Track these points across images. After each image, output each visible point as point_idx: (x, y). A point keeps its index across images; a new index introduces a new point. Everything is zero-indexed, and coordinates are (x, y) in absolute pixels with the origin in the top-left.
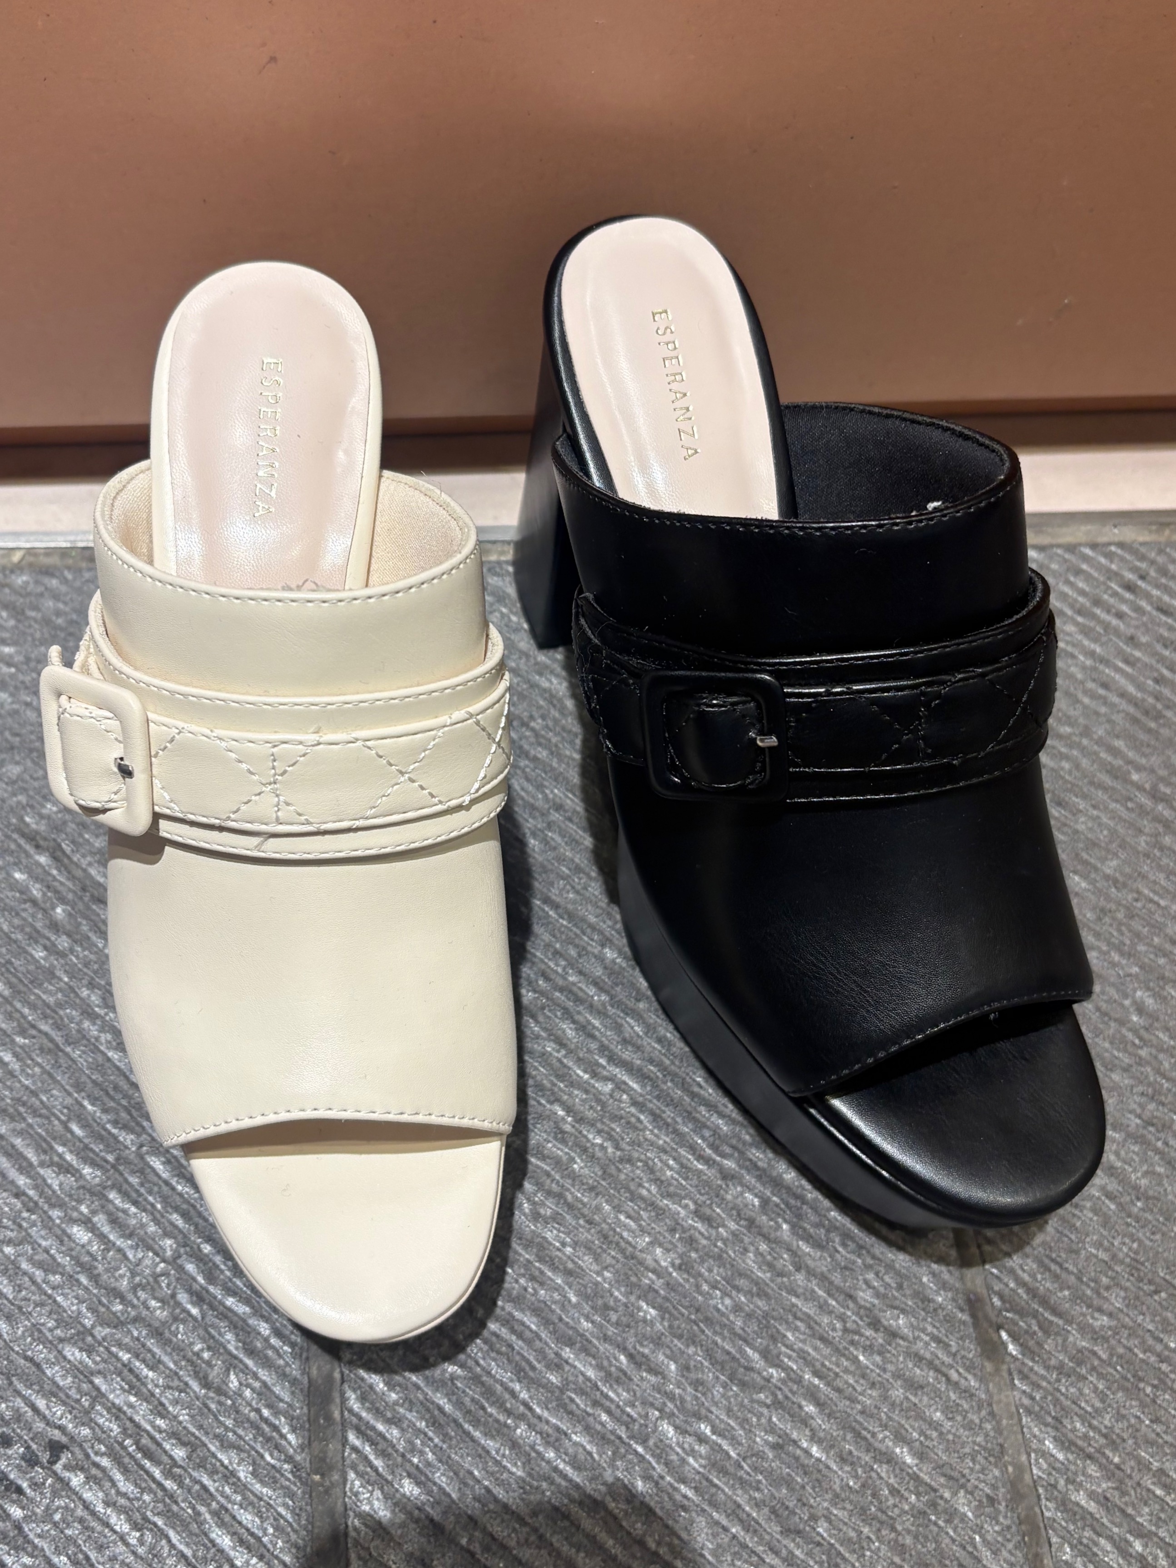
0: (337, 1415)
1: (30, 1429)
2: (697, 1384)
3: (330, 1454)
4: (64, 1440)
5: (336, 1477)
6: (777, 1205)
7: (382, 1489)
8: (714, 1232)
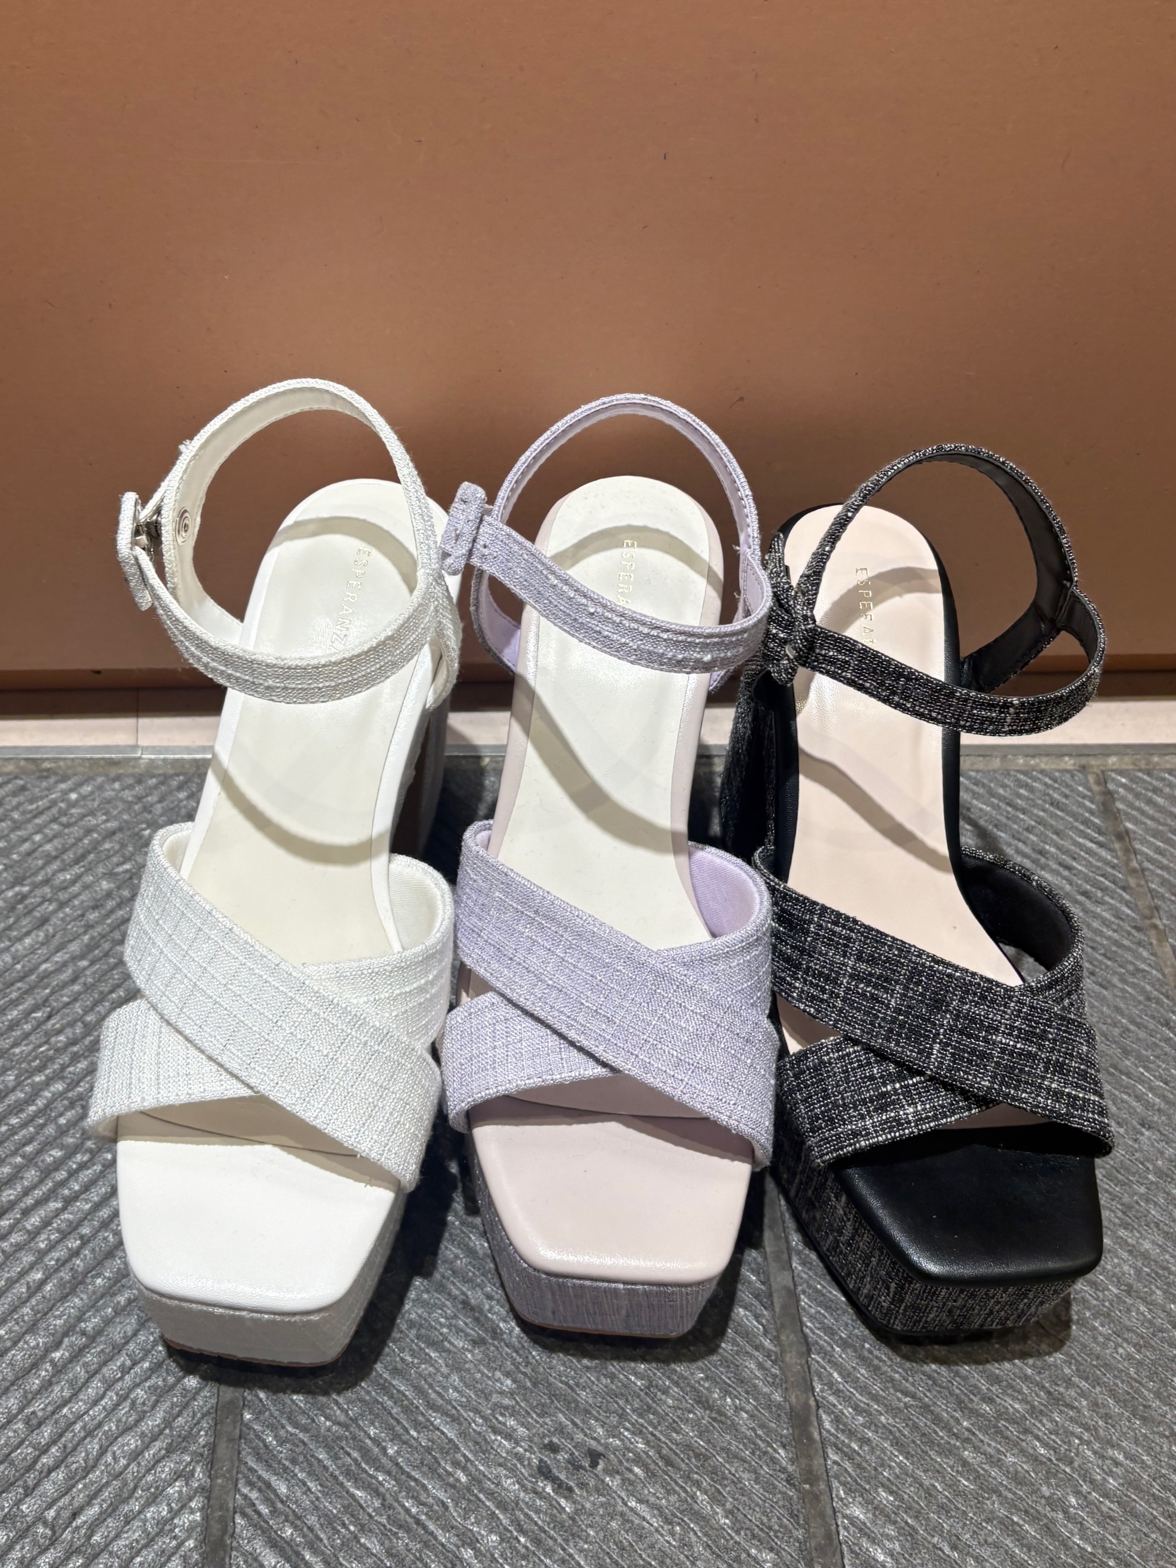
0: (816, 1435)
1: (572, 1439)
2: (1107, 1417)
3: (815, 1468)
4: (600, 1449)
5: (822, 1486)
6: (1148, 1275)
7: (862, 1495)
8: (1100, 1294)
